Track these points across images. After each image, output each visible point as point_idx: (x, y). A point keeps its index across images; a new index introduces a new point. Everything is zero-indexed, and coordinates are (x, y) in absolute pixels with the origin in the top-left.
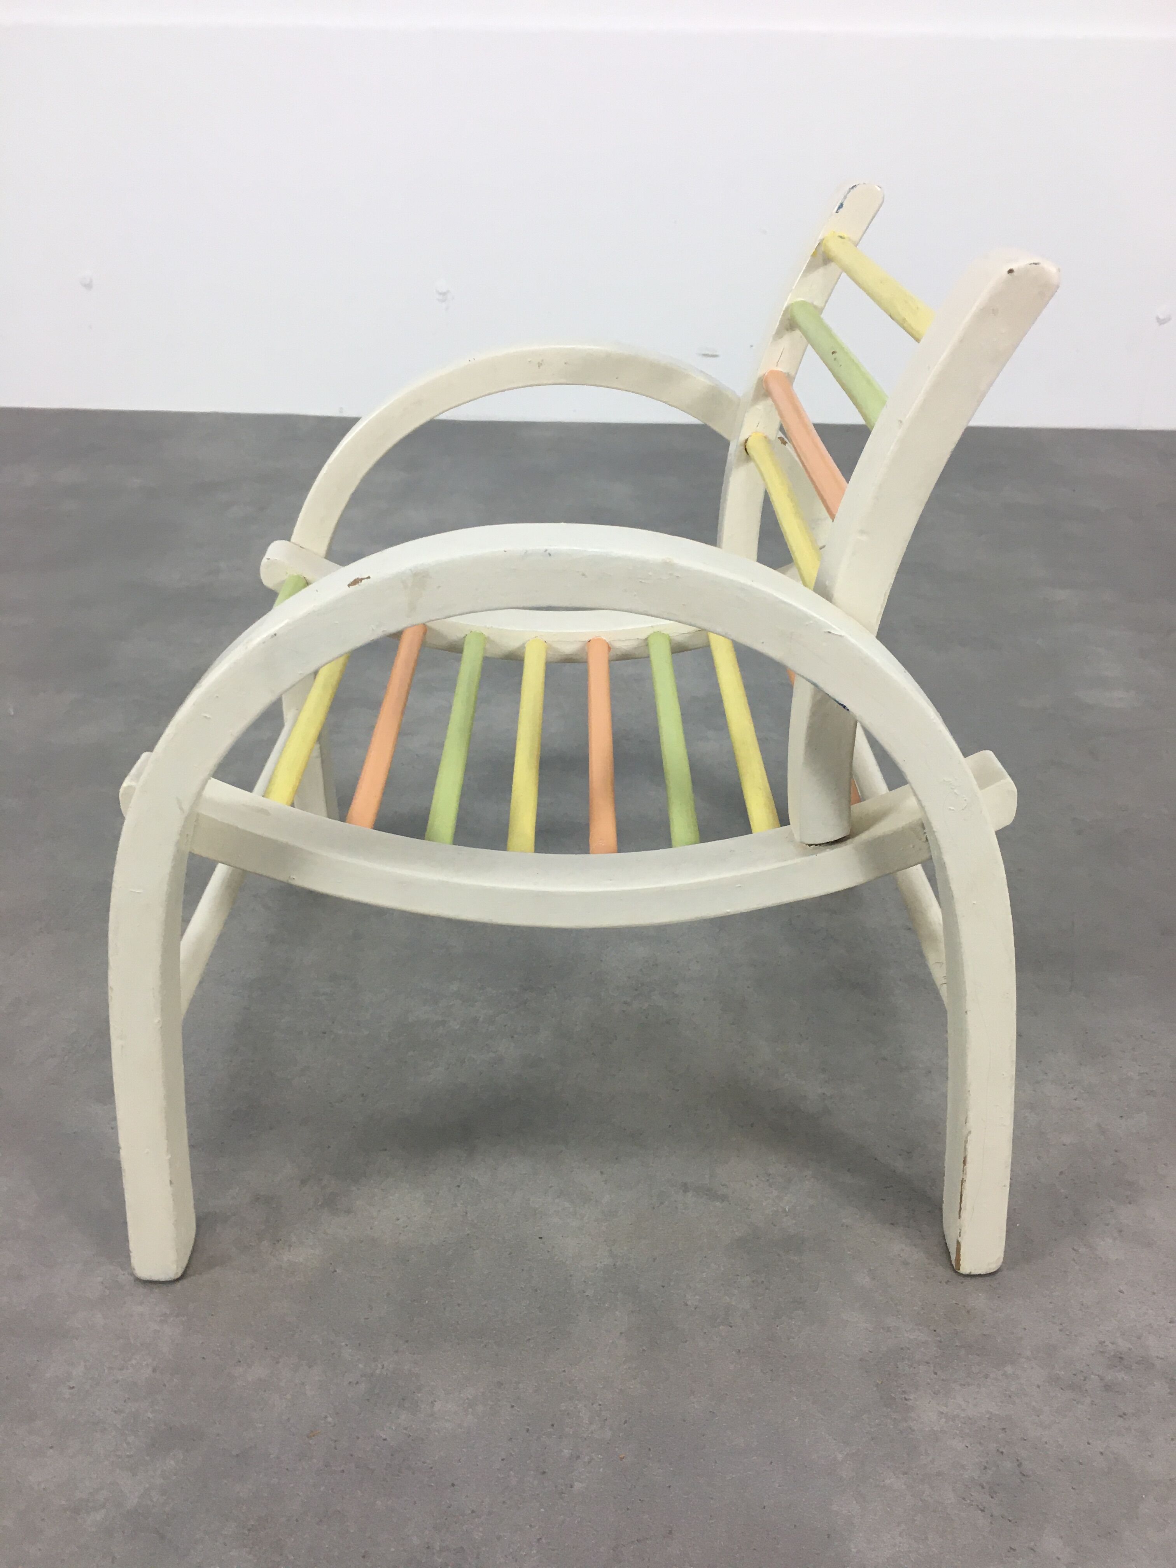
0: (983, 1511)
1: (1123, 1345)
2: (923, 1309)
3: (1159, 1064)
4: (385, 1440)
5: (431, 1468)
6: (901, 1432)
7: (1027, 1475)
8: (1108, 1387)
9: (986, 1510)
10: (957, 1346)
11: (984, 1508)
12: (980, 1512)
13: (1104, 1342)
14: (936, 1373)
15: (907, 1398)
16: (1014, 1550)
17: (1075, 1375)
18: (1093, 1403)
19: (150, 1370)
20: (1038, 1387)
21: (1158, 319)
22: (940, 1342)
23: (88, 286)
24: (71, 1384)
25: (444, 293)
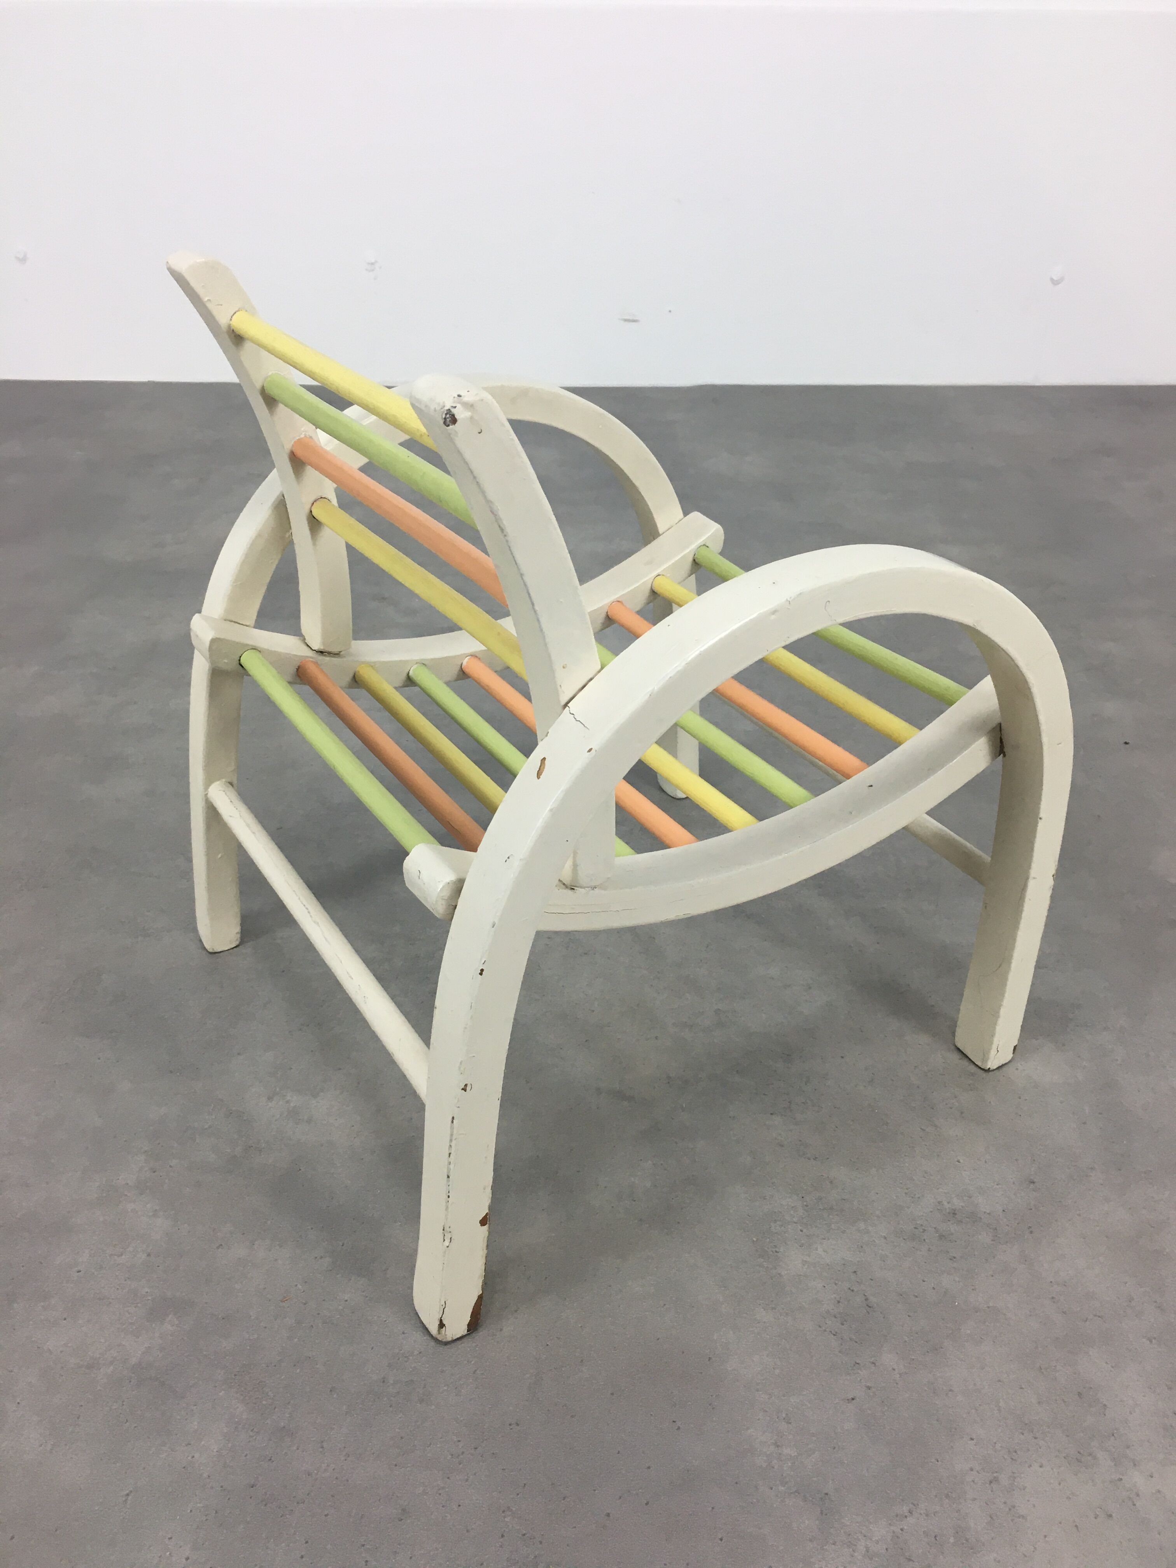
1: (957, 1203)
2: (794, 1181)
6: (771, 1277)
7: (872, 1307)
8: (942, 1237)
9: (837, 1335)
10: (820, 1209)
11: (836, 1332)
12: (832, 1336)
13: (942, 1202)
14: (802, 1231)
16: (859, 1364)
17: (916, 1228)
18: (929, 1249)
19: (144, 1256)
20: (885, 1238)
22: (807, 1206)
24: (78, 1268)
25: (373, 264)
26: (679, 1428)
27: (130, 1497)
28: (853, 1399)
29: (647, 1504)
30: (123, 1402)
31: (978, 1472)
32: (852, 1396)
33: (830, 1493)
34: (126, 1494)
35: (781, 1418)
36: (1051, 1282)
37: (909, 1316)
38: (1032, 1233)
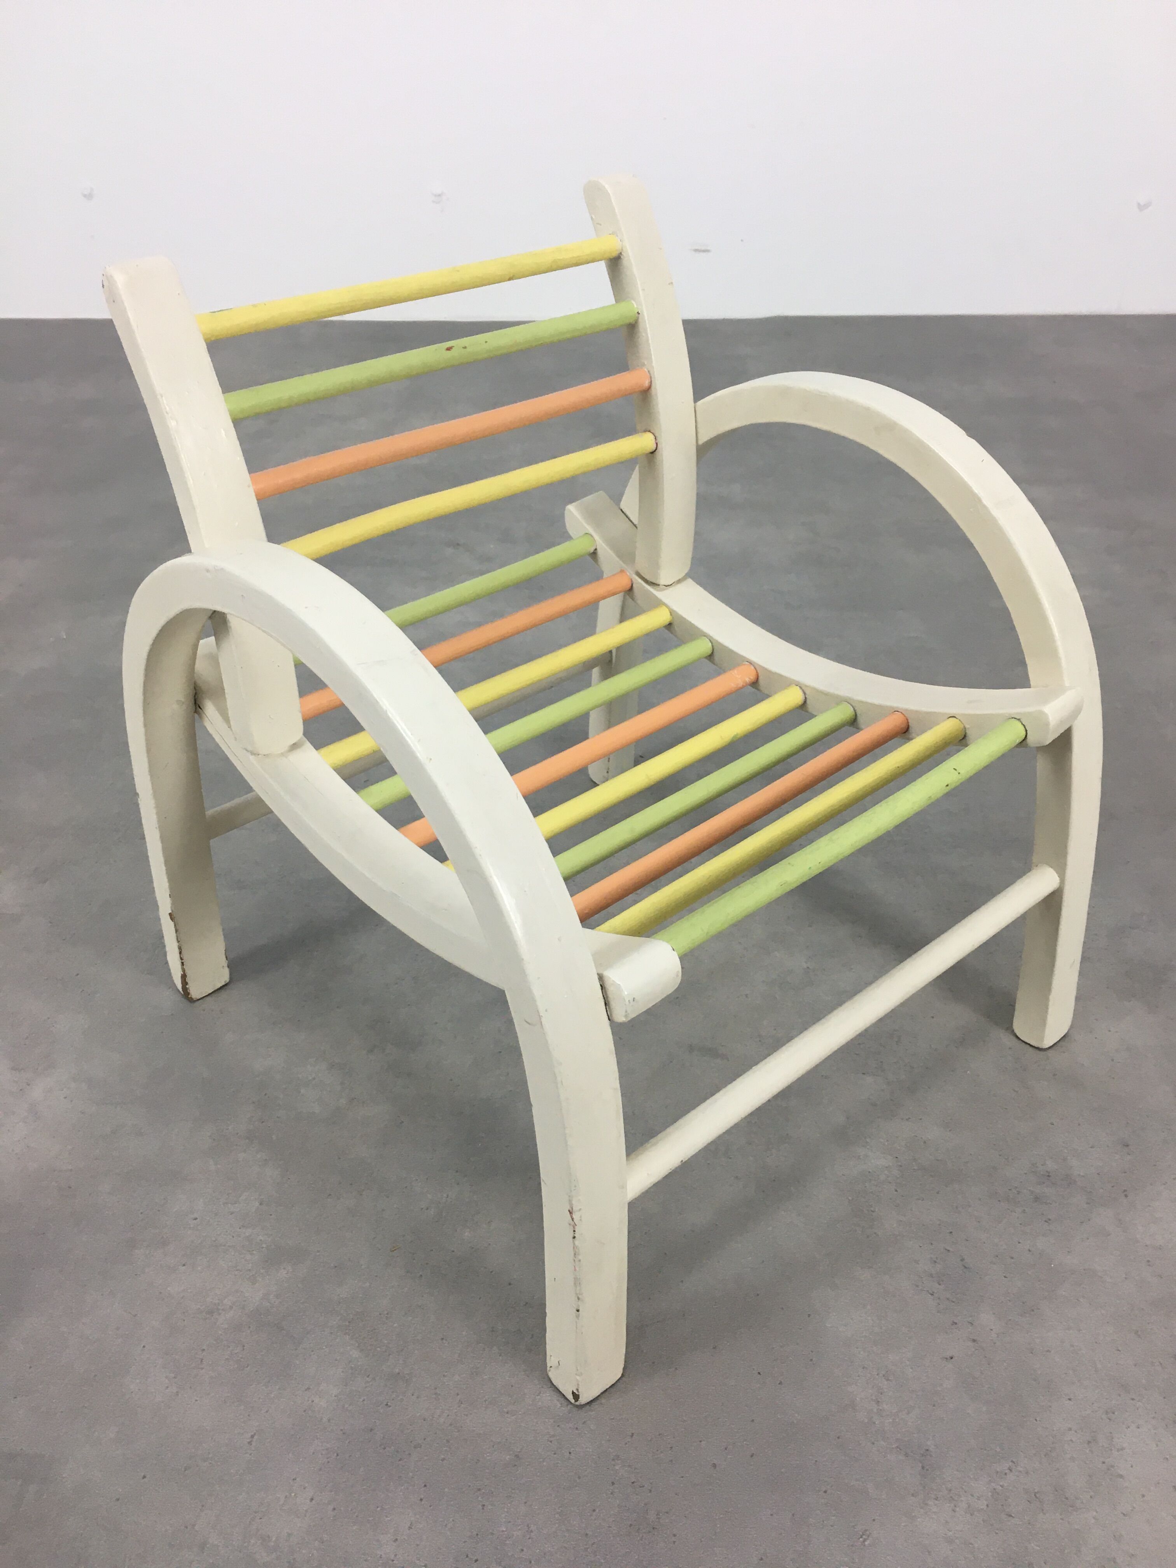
0: (932, 1295)
1: (1051, 1165)
2: (887, 1141)
3: (1096, 935)
4: (453, 1251)
5: (492, 1272)
6: (868, 1237)
7: (968, 1268)
8: (1037, 1199)
9: (934, 1294)
10: (914, 1169)
11: (933, 1292)
12: (930, 1295)
13: (1036, 1164)
14: (896, 1191)
15: (873, 1210)
16: (956, 1323)
17: (1010, 1190)
18: (1024, 1211)
19: (257, 1204)
20: (980, 1199)
21: (1139, 204)
22: (901, 1166)
23: (89, 196)
24: (195, 1215)
25: (439, 195)
27: (255, 1439)
28: (951, 1358)
29: (752, 1456)
30: (244, 1346)
31: (1076, 1432)
32: (951, 1355)
33: (931, 1449)
34: (250, 1436)
35: (881, 1375)
36: (1146, 1246)
37: (1005, 1277)
38: (1126, 1196)
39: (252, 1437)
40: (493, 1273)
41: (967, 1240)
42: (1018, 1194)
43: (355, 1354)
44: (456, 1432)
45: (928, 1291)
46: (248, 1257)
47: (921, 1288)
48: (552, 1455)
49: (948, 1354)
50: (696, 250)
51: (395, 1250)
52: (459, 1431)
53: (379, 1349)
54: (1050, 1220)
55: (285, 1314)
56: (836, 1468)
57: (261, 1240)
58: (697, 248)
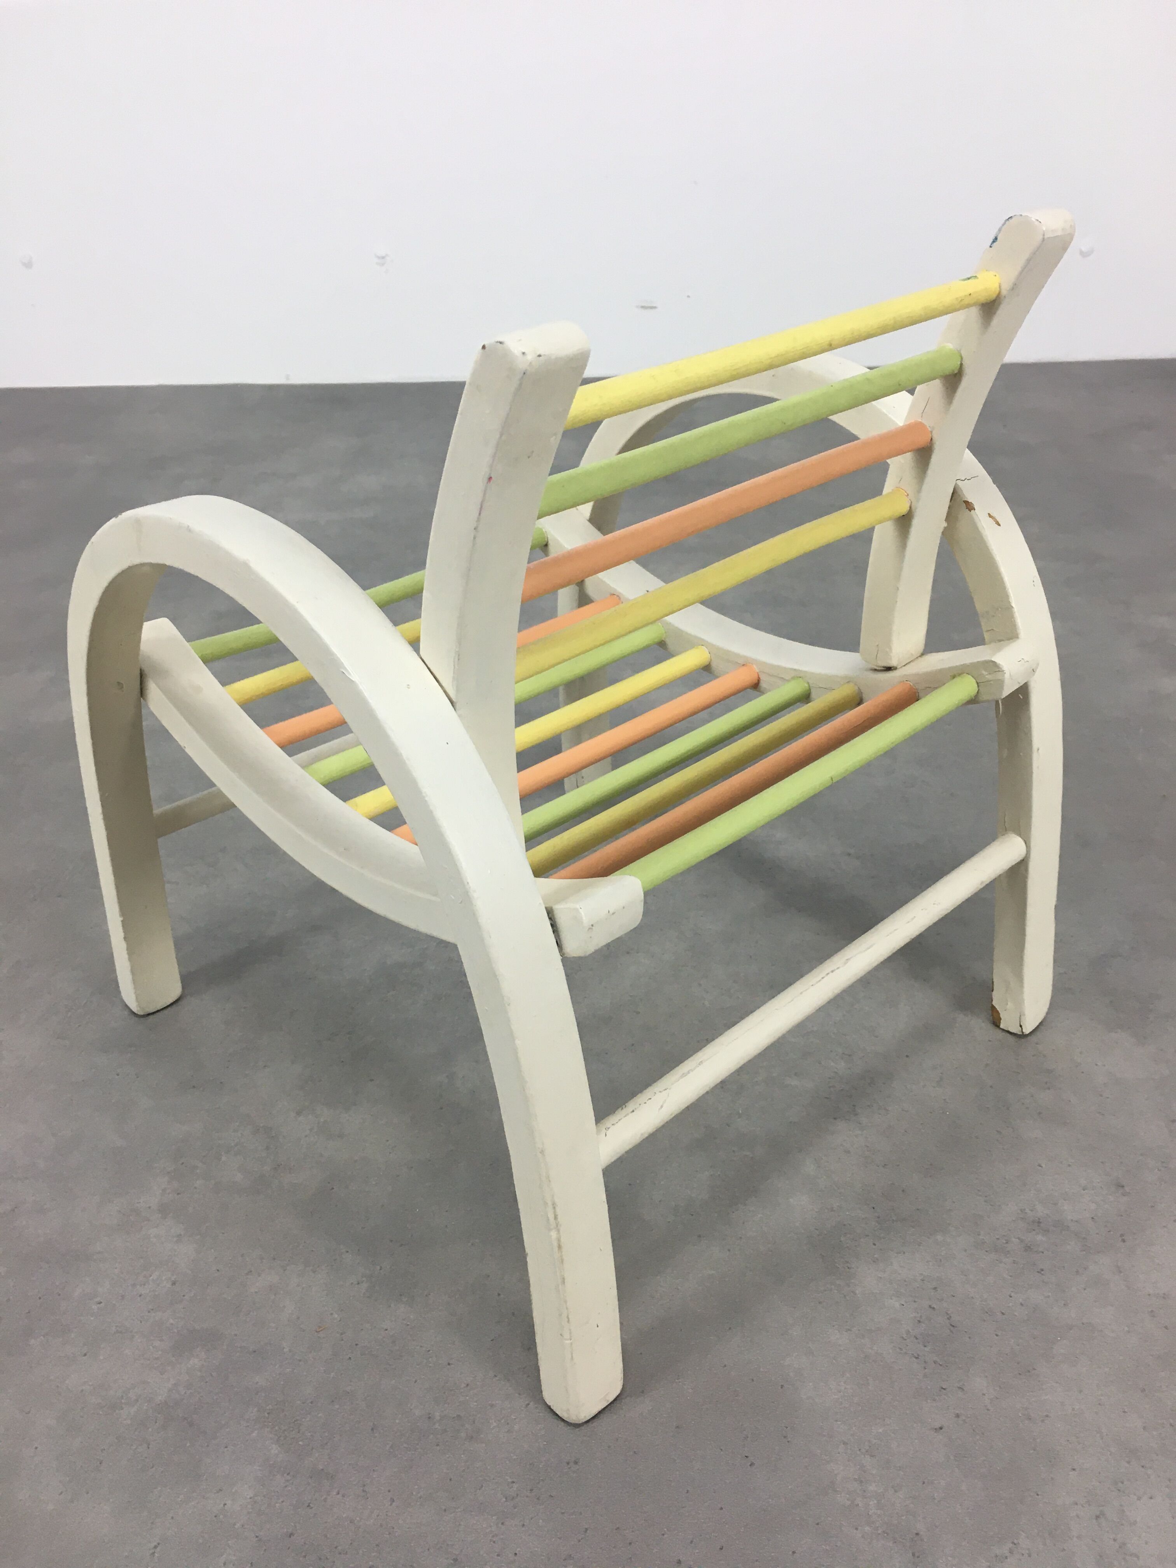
0: (917, 1358)
1: (1041, 1211)
2: (863, 1189)
6: (845, 1296)
7: (956, 1326)
8: (1028, 1248)
9: (920, 1358)
10: (893, 1220)
11: (918, 1355)
12: (914, 1359)
13: (1024, 1210)
14: (874, 1244)
15: (849, 1266)
16: (945, 1389)
17: (998, 1239)
18: (1014, 1262)
19: (169, 1284)
20: (965, 1251)
22: (879, 1217)
23: (28, 265)
24: (98, 1299)
25: (383, 258)
26: (752, 1464)
27: (158, 1549)
28: (941, 1428)
29: (721, 1549)
30: (149, 1444)
31: (1083, 1506)
32: (940, 1426)
33: (921, 1533)
34: (153, 1546)
35: (863, 1451)
36: (1149, 1295)
37: (997, 1335)
38: (1124, 1241)
39: (155, 1547)
40: (430, 1352)
41: (954, 1296)
42: (1007, 1243)
43: (275, 1449)
44: (386, 1534)
45: (913, 1354)
46: (157, 1343)
47: (904, 1350)
48: (496, 1557)
49: (937, 1425)
50: (643, 307)
51: (322, 1330)
52: (390, 1534)
53: (300, 1443)
54: (1042, 1270)
55: (196, 1407)
56: (815, 1559)
57: (172, 1324)
58: (643, 305)
